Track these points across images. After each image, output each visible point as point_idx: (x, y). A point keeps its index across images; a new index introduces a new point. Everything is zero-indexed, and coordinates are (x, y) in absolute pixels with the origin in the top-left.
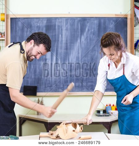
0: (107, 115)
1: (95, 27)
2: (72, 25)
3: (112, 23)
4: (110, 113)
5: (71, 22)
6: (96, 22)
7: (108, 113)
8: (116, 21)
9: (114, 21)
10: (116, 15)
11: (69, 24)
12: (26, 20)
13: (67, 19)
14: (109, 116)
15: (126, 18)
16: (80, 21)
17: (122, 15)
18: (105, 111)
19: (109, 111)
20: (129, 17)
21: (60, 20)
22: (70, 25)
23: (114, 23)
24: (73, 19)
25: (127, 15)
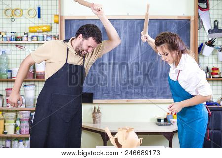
0: (168, 124)
1: (156, 30)
2: (131, 27)
3: (174, 26)
4: (172, 122)
5: (130, 24)
6: (157, 24)
7: (170, 122)
8: (179, 23)
9: (176, 23)
10: (178, 17)
11: (127, 26)
12: (81, 21)
13: (126, 21)
14: (170, 125)
15: (190, 20)
16: (139, 23)
17: (185, 17)
18: (166, 120)
19: (171, 120)
20: (192, 19)
21: (118, 22)
22: (129, 27)
23: (176, 25)
24: (132, 21)
25: (190, 17)
